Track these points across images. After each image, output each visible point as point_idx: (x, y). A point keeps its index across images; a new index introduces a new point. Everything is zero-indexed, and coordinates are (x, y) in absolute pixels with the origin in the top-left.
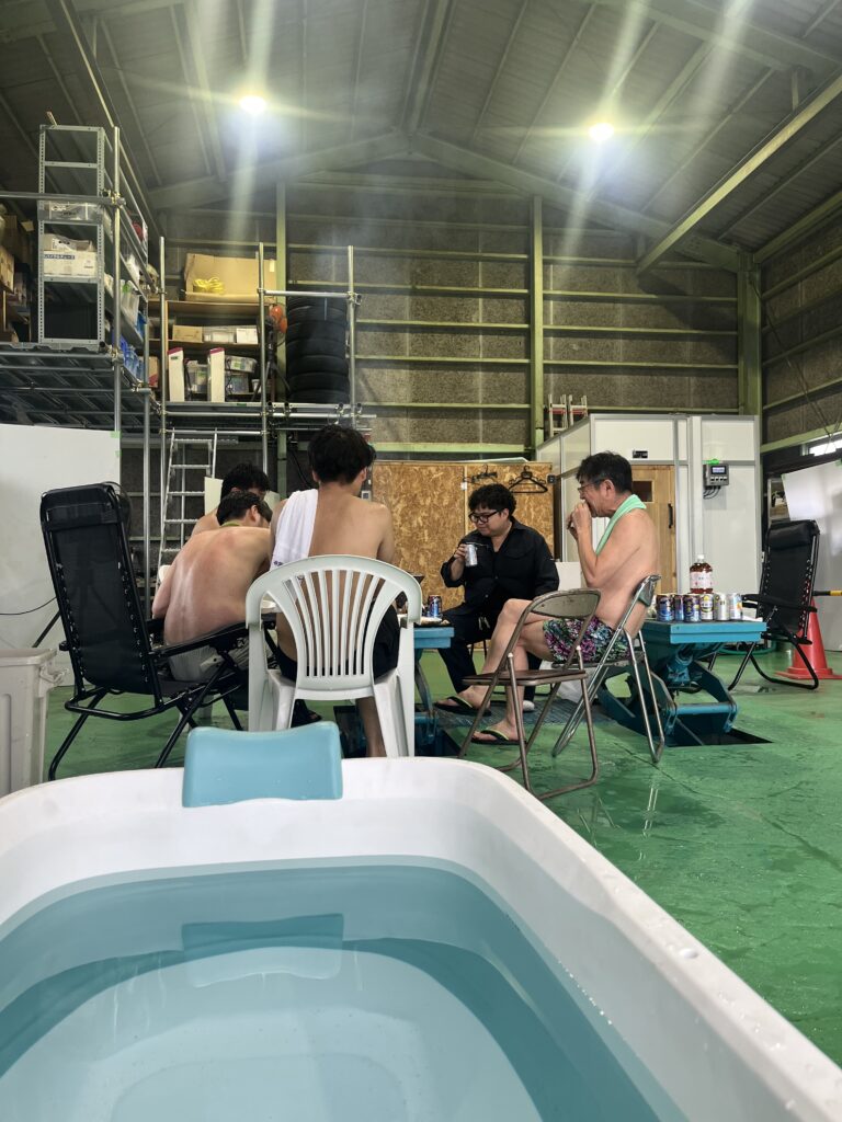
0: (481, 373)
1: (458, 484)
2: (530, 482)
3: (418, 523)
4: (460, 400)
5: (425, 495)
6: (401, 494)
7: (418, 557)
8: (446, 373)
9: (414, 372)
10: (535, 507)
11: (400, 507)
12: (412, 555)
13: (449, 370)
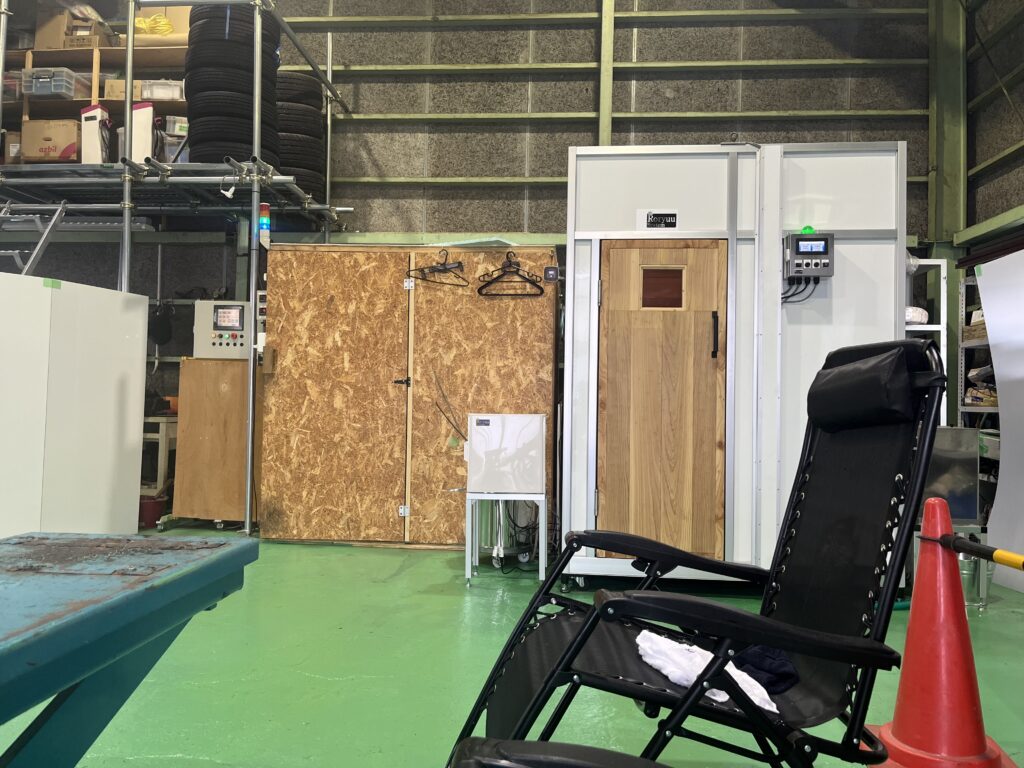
0: (528, 135)
1: (399, 282)
2: (517, 279)
3: (334, 342)
4: (499, 172)
5: (348, 299)
6: (310, 296)
7: (332, 395)
8: (480, 137)
9: (435, 136)
10: (523, 318)
11: (307, 316)
12: (323, 392)
13: (483, 132)
